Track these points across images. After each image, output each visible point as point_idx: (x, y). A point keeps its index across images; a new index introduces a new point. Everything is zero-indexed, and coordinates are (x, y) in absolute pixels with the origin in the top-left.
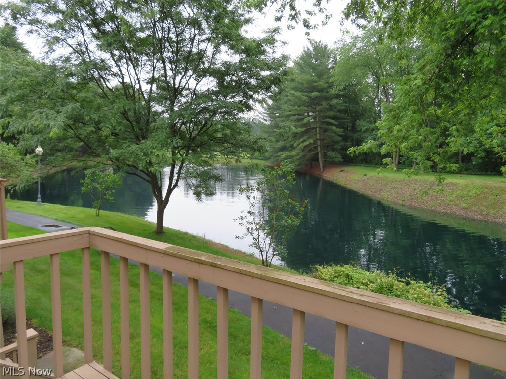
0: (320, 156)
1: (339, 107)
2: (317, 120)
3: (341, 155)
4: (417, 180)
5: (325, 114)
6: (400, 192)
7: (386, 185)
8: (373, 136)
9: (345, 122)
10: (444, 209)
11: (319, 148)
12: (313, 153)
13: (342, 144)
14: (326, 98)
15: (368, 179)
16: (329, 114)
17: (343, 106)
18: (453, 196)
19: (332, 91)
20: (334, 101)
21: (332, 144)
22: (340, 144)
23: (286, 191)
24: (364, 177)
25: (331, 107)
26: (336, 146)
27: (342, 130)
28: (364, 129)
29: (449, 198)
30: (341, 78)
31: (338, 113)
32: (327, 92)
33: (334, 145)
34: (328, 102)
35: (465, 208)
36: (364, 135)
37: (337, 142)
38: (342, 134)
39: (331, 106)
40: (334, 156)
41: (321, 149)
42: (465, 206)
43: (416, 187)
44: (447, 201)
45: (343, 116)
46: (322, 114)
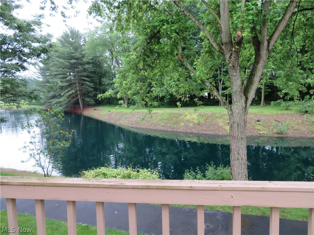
0: (80, 101)
1: (90, 70)
2: (76, 78)
3: (93, 100)
4: (138, 112)
5: (81, 74)
6: (130, 120)
7: (122, 116)
8: (112, 88)
9: (94, 79)
10: (153, 127)
11: (79, 96)
12: (75, 99)
13: (94, 93)
14: (81, 64)
15: (111, 114)
16: (84, 74)
17: (92, 69)
18: (157, 120)
19: (85, 60)
20: (87, 66)
21: (87, 93)
22: (92, 93)
23: (58, 125)
24: (109, 113)
25: (85, 70)
26: (90, 94)
27: (93, 84)
28: (106, 83)
29: (155, 121)
30: (89, 52)
31: (89, 74)
32: (82, 60)
33: (89, 93)
34: (83, 66)
35: (163, 126)
36: (107, 87)
37: (91, 92)
38: (93, 86)
39: (84, 69)
40: (89, 100)
41: (80, 96)
42: (163, 124)
43: (138, 116)
44: (154, 123)
45: (93, 75)
46: (79, 74)
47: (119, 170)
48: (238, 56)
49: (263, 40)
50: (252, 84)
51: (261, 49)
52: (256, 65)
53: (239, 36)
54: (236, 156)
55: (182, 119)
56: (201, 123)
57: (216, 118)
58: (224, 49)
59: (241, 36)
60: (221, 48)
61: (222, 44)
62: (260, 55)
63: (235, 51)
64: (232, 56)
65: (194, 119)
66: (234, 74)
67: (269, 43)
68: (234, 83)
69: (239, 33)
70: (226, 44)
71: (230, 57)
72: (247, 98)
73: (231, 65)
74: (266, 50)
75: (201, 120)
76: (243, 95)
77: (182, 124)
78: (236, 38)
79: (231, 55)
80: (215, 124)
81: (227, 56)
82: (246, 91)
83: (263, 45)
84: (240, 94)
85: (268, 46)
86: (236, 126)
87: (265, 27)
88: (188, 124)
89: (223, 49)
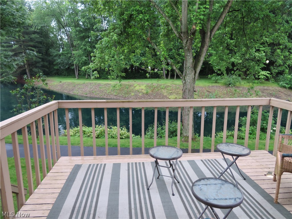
0: (27, 71)
1: (37, 40)
2: (22, 47)
3: (42, 70)
4: (91, 83)
5: (27, 44)
6: (83, 90)
7: (74, 86)
8: (61, 59)
9: (42, 49)
10: (107, 97)
11: (26, 66)
12: (22, 69)
13: (42, 63)
14: (27, 33)
15: (63, 84)
16: (31, 44)
17: (39, 39)
18: (110, 90)
19: (33, 29)
20: (33, 36)
21: (35, 63)
22: (40, 63)
23: (42, 91)
24: (60, 83)
25: (32, 40)
26: (38, 65)
27: (41, 54)
28: (55, 54)
29: (108, 91)
30: (38, 22)
31: (37, 43)
32: (28, 29)
33: (36, 64)
34: (29, 36)
35: (115, 95)
36: (55, 58)
37: (39, 62)
38: (41, 57)
39: (31, 38)
40: (37, 71)
41: (28, 67)
42: (116, 94)
43: (91, 87)
44: (107, 93)
45: (41, 45)
46: (25, 44)
48: (192, 44)
49: (208, 31)
50: (199, 62)
51: (206, 37)
52: (202, 48)
53: (194, 29)
55: (132, 89)
56: (149, 93)
57: (161, 88)
58: (183, 36)
59: (195, 29)
60: (180, 35)
61: (181, 33)
62: (205, 41)
63: (190, 39)
64: (188, 42)
65: (142, 89)
66: (189, 54)
67: (211, 33)
68: (188, 61)
69: (194, 27)
70: (184, 33)
71: (186, 42)
72: (195, 72)
73: (186, 48)
74: (209, 38)
75: (149, 91)
76: (193, 69)
77: (133, 94)
78: (192, 30)
79: (187, 41)
80: (161, 94)
81: (185, 42)
82: (195, 67)
83: (207, 34)
84: (192, 69)
85: (210, 36)
87: (209, 22)
88: (137, 94)
89: (182, 36)
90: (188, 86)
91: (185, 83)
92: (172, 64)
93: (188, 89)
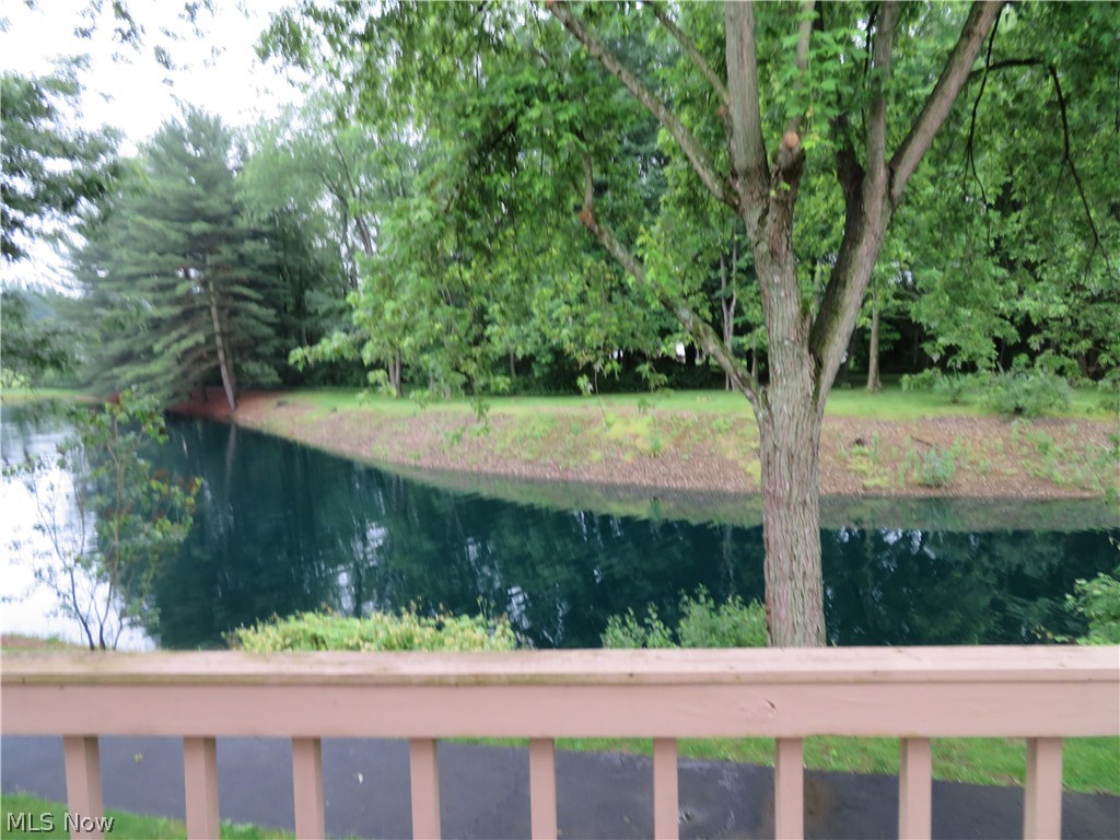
0: (224, 372)
1: (261, 260)
2: (211, 289)
3: (275, 369)
4: (439, 414)
5: (228, 275)
6: (409, 440)
7: (379, 428)
8: (343, 326)
9: (278, 293)
10: (494, 467)
11: (221, 355)
12: (205, 367)
13: (276, 342)
14: (228, 237)
15: (341, 419)
16: (240, 275)
17: (271, 256)
18: (508, 440)
19: (242, 223)
20: (249, 246)
21: (252, 343)
22: (270, 344)
23: (142, 462)
24: (332, 416)
25: (243, 260)
26: (261, 349)
27: (273, 311)
28: (322, 309)
29: (500, 445)
30: (260, 195)
31: (260, 273)
32: (231, 224)
33: (257, 346)
34: (236, 247)
35: (528, 462)
36: (324, 323)
37: (265, 340)
38: (274, 320)
39: (241, 256)
40: (259, 371)
41: (226, 357)
42: (530, 456)
43: (439, 427)
44: (498, 452)
45: (273, 279)
46: (222, 275)
47: (369, 624)
48: (788, 217)
49: (874, 162)
50: (837, 313)
51: (867, 193)
52: (848, 247)
53: (791, 149)
54: (786, 567)
55: (596, 436)
56: (662, 450)
57: (713, 432)
58: (741, 192)
59: (796, 150)
60: (729, 190)
61: (734, 175)
62: (862, 213)
63: (777, 201)
64: (768, 218)
65: (636, 436)
66: (777, 279)
67: (892, 174)
68: (775, 309)
69: (792, 137)
70: (747, 174)
71: (762, 221)
72: (819, 364)
73: (763, 247)
74: (884, 198)
75: (662, 442)
76: (806, 351)
77: (596, 455)
78: (780, 157)
79: (766, 212)
80: (711, 455)
81: (752, 217)
82: (816, 340)
83: (873, 180)
84: (797, 350)
85: (890, 185)
86: (784, 460)
87: (879, 119)
88: (615, 455)
89: (736, 194)
90: (787, 437)
91: (770, 419)
92: (701, 328)
93: (784, 450)
